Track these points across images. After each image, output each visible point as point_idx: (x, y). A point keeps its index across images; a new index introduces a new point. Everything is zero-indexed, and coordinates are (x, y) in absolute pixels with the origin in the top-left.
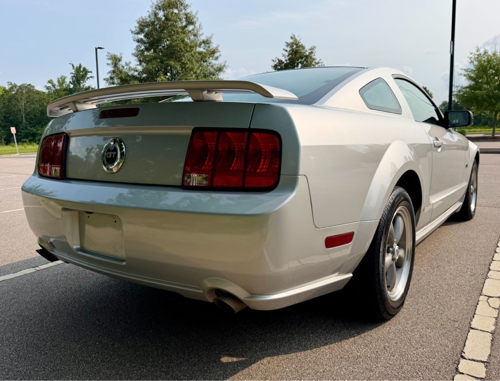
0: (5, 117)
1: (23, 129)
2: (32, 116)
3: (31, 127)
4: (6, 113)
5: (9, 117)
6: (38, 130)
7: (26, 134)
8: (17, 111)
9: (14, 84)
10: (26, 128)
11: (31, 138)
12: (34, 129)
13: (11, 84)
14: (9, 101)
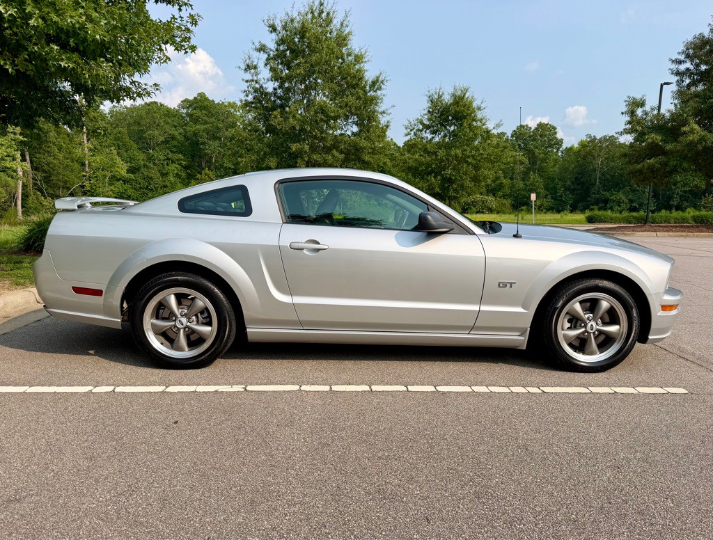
0: (576, 179)
1: (594, 194)
2: (608, 176)
3: (605, 191)
4: (579, 174)
5: (582, 178)
6: (613, 195)
7: (598, 200)
8: (592, 170)
9: (594, 136)
10: (598, 193)
11: (601, 205)
12: (607, 194)
13: (590, 137)
14: (584, 158)
